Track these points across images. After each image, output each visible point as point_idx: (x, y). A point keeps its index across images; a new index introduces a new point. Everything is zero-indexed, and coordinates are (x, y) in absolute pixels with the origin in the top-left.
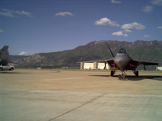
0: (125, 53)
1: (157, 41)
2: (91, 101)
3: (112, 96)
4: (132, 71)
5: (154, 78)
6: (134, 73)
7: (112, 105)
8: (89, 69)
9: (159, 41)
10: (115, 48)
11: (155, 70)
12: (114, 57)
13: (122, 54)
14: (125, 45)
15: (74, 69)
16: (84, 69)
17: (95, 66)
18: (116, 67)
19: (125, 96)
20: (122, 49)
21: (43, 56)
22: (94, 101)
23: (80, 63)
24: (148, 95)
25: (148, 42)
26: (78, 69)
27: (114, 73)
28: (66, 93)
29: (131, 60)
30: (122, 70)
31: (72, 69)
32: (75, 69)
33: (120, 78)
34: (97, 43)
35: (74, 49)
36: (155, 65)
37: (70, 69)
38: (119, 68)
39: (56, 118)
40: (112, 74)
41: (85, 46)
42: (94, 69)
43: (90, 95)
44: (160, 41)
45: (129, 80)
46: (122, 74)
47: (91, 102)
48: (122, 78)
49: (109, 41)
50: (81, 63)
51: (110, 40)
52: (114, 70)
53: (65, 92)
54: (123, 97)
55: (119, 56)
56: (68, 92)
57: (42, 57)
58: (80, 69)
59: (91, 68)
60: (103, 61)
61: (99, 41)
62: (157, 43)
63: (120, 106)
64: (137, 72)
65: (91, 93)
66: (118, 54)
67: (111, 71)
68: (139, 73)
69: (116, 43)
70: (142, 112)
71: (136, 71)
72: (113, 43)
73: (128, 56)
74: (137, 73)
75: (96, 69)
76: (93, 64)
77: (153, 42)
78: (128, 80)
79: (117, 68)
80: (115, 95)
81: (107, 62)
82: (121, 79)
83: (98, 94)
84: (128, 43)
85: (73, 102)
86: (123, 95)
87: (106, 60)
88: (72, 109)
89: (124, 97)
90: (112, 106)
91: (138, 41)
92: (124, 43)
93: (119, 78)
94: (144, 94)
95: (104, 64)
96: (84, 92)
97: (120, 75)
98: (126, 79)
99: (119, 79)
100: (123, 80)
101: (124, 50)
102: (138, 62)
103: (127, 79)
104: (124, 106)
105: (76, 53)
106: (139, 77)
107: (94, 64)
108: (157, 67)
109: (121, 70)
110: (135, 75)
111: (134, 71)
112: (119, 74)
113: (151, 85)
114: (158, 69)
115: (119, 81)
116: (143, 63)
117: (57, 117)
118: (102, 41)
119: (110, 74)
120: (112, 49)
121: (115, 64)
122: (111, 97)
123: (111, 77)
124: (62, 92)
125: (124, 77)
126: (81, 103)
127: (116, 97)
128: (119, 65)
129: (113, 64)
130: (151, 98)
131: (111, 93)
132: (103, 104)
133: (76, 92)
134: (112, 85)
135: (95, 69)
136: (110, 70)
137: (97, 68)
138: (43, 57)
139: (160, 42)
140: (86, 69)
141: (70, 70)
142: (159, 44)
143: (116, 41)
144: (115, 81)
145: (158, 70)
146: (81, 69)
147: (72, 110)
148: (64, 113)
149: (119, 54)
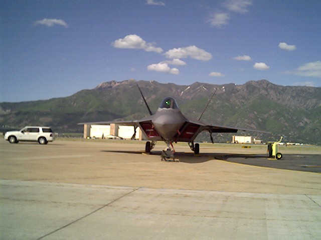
0: (174, 107)
1: (234, 84)
2: (111, 204)
3: (151, 194)
4: (187, 143)
5: (229, 159)
6: (191, 147)
7: (153, 211)
8: (101, 137)
9: (238, 86)
10: (153, 97)
11: (230, 143)
12: (151, 114)
13: (169, 109)
14: (172, 90)
15: (71, 136)
16: (90, 138)
17: (114, 131)
18: (156, 135)
19: (177, 194)
20: (169, 100)
21: (9, 109)
22: (116, 203)
23: (83, 125)
24: (219, 193)
25: (218, 86)
26: (79, 136)
27: (152, 148)
28: (58, 186)
29: (186, 122)
30: (167, 142)
31: (66, 138)
32: (73, 137)
33: (164, 157)
34: (117, 84)
35: (71, 97)
36: (231, 133)
37: (63, 136)
38: (162, 138)
39: (43, 237)
40: (149, 149)
41: (93, 90)
42: (111, 138)
43: (108, 191)
44: (240, 85)
45: (181, 161)
46: (167, 150)
47: (111, 206)
48: (169, 158)
49: (142, 82)
50: (86, 126)
51: (144, 80)
52: (151, 142)
53: (58, 184)
54: (172, 197)
55: (162, 113)
56: (62, 184)
57: (5, 110)
58: (83, 136)
59: (104, 136)
60: (131, 121)
61: (122, 82)
62: (233, 89)
63: (167, 214)
64: (197, 145)
65: (108, 187)
66: (160, 109)
67: (146, 142)
68: (200, 147)
69: (155, 87)
70: (211, 225)
71: (195, 143)
72: (148, 87)
73: (180, 113)
74: (196, 148)
75: (115, 138)
76: (108, 127)
77: (226, 86)
78: (180, 163)
79: (160, 138)
80: (157, 192)
81: (139, 124)
82: (166, 159)
83: (123, 190)
84: (177, 87)
85: (75, 205)
86: (173, 192)
87: (136, 121)
88: (75, 219)
89: (175, 196)
90: (152, 213)
91: (198, 84)
92: (170, 86)
93: (161, 158)
94: (212, 191)
95: (133, 128)
96: (95, 184)
97: (164, 151)
98: (176, 160)
99: (162, 160)
100: (170, 161)
101: (172, 101)
102: (199, 126)
103: (178, 160)
104: (175, 215)
105: (75, 104)
106: (200, 156)
107: (111, 128)
108: (233, 137)
109: (165, 140)
110: (193, 152)
111: (191, 144)
112: (161, 150)
113: (224, 172)
114: (236, 140)
115: (162, 162)
116: (208, 128)
117: (45, 236)
118: (127, 81)
119: (145, 149)
120: (148, 99)
121: (154, 128)
122: (149, 195)
123: (145, 154)
124: (51, 184)
125: (172, 156)
126: (91, 206)
127: (159, 196)
128: (162, 132)
129: (151, 128)
130: (227, 198)
131: (149, 187)
132: (135, 209)
133: (77, 184)
134: (149, 171)
135: (113, 137)
136: (143, 139)
137: (117, 136)
138: (8, 111)
139: (239, 88)
140: (96, 138)
141: (62, 138)
142: (238, 91)
143: (154, 82)
144: (156, 163)
145: (235, 143)
146: (85, 137)
147: (73, 223)
148: (59, 228)
149: (162, 109)
